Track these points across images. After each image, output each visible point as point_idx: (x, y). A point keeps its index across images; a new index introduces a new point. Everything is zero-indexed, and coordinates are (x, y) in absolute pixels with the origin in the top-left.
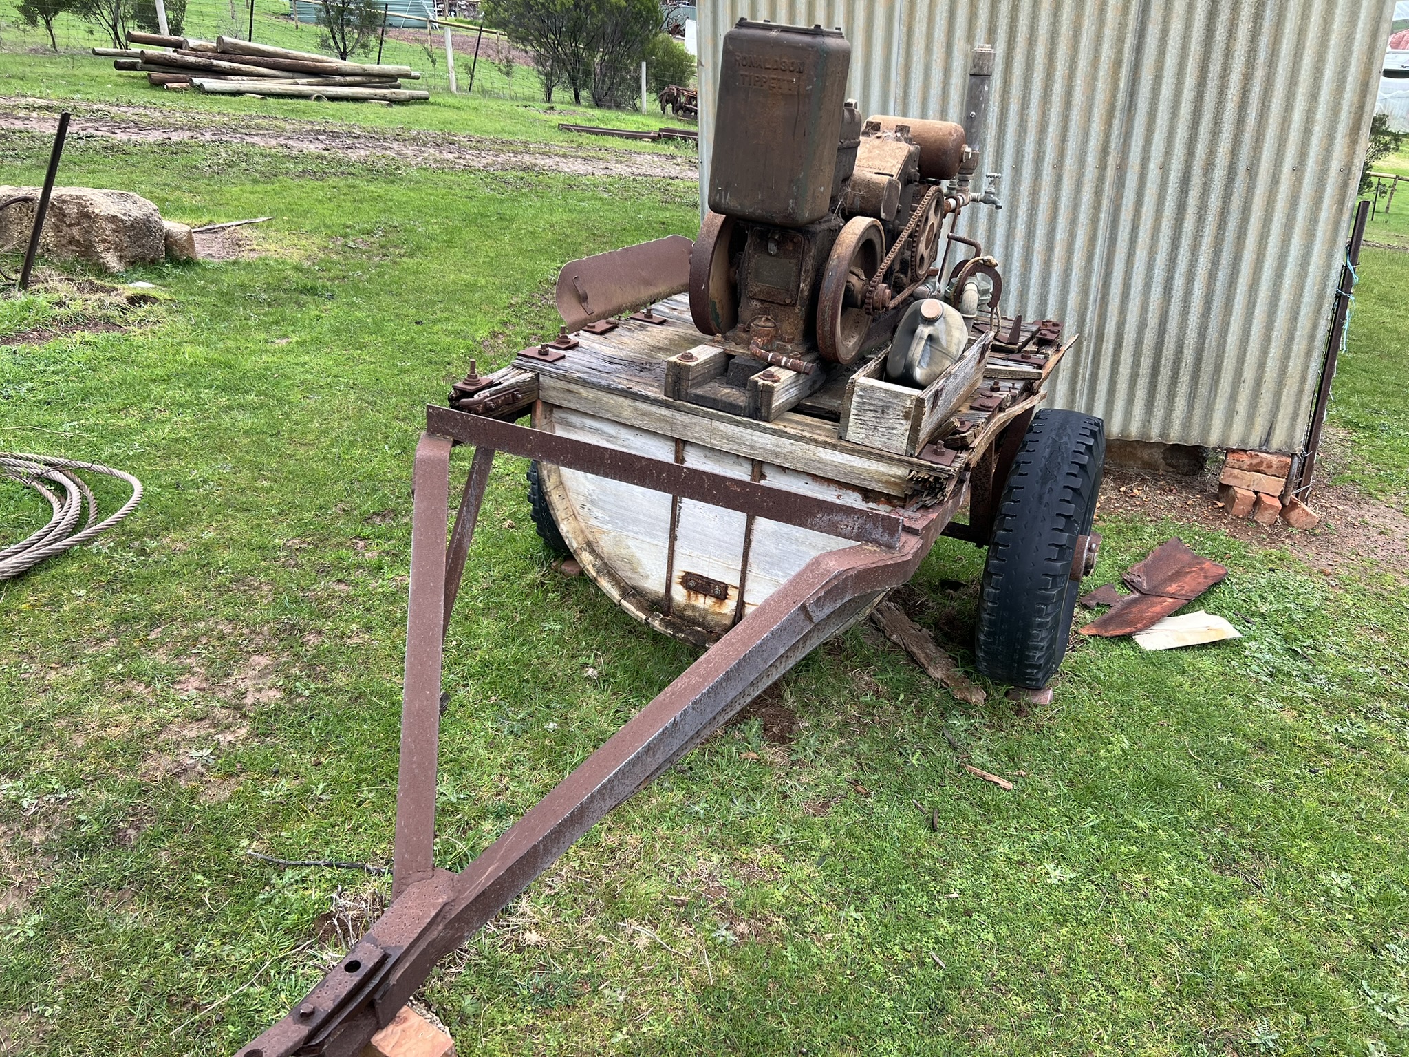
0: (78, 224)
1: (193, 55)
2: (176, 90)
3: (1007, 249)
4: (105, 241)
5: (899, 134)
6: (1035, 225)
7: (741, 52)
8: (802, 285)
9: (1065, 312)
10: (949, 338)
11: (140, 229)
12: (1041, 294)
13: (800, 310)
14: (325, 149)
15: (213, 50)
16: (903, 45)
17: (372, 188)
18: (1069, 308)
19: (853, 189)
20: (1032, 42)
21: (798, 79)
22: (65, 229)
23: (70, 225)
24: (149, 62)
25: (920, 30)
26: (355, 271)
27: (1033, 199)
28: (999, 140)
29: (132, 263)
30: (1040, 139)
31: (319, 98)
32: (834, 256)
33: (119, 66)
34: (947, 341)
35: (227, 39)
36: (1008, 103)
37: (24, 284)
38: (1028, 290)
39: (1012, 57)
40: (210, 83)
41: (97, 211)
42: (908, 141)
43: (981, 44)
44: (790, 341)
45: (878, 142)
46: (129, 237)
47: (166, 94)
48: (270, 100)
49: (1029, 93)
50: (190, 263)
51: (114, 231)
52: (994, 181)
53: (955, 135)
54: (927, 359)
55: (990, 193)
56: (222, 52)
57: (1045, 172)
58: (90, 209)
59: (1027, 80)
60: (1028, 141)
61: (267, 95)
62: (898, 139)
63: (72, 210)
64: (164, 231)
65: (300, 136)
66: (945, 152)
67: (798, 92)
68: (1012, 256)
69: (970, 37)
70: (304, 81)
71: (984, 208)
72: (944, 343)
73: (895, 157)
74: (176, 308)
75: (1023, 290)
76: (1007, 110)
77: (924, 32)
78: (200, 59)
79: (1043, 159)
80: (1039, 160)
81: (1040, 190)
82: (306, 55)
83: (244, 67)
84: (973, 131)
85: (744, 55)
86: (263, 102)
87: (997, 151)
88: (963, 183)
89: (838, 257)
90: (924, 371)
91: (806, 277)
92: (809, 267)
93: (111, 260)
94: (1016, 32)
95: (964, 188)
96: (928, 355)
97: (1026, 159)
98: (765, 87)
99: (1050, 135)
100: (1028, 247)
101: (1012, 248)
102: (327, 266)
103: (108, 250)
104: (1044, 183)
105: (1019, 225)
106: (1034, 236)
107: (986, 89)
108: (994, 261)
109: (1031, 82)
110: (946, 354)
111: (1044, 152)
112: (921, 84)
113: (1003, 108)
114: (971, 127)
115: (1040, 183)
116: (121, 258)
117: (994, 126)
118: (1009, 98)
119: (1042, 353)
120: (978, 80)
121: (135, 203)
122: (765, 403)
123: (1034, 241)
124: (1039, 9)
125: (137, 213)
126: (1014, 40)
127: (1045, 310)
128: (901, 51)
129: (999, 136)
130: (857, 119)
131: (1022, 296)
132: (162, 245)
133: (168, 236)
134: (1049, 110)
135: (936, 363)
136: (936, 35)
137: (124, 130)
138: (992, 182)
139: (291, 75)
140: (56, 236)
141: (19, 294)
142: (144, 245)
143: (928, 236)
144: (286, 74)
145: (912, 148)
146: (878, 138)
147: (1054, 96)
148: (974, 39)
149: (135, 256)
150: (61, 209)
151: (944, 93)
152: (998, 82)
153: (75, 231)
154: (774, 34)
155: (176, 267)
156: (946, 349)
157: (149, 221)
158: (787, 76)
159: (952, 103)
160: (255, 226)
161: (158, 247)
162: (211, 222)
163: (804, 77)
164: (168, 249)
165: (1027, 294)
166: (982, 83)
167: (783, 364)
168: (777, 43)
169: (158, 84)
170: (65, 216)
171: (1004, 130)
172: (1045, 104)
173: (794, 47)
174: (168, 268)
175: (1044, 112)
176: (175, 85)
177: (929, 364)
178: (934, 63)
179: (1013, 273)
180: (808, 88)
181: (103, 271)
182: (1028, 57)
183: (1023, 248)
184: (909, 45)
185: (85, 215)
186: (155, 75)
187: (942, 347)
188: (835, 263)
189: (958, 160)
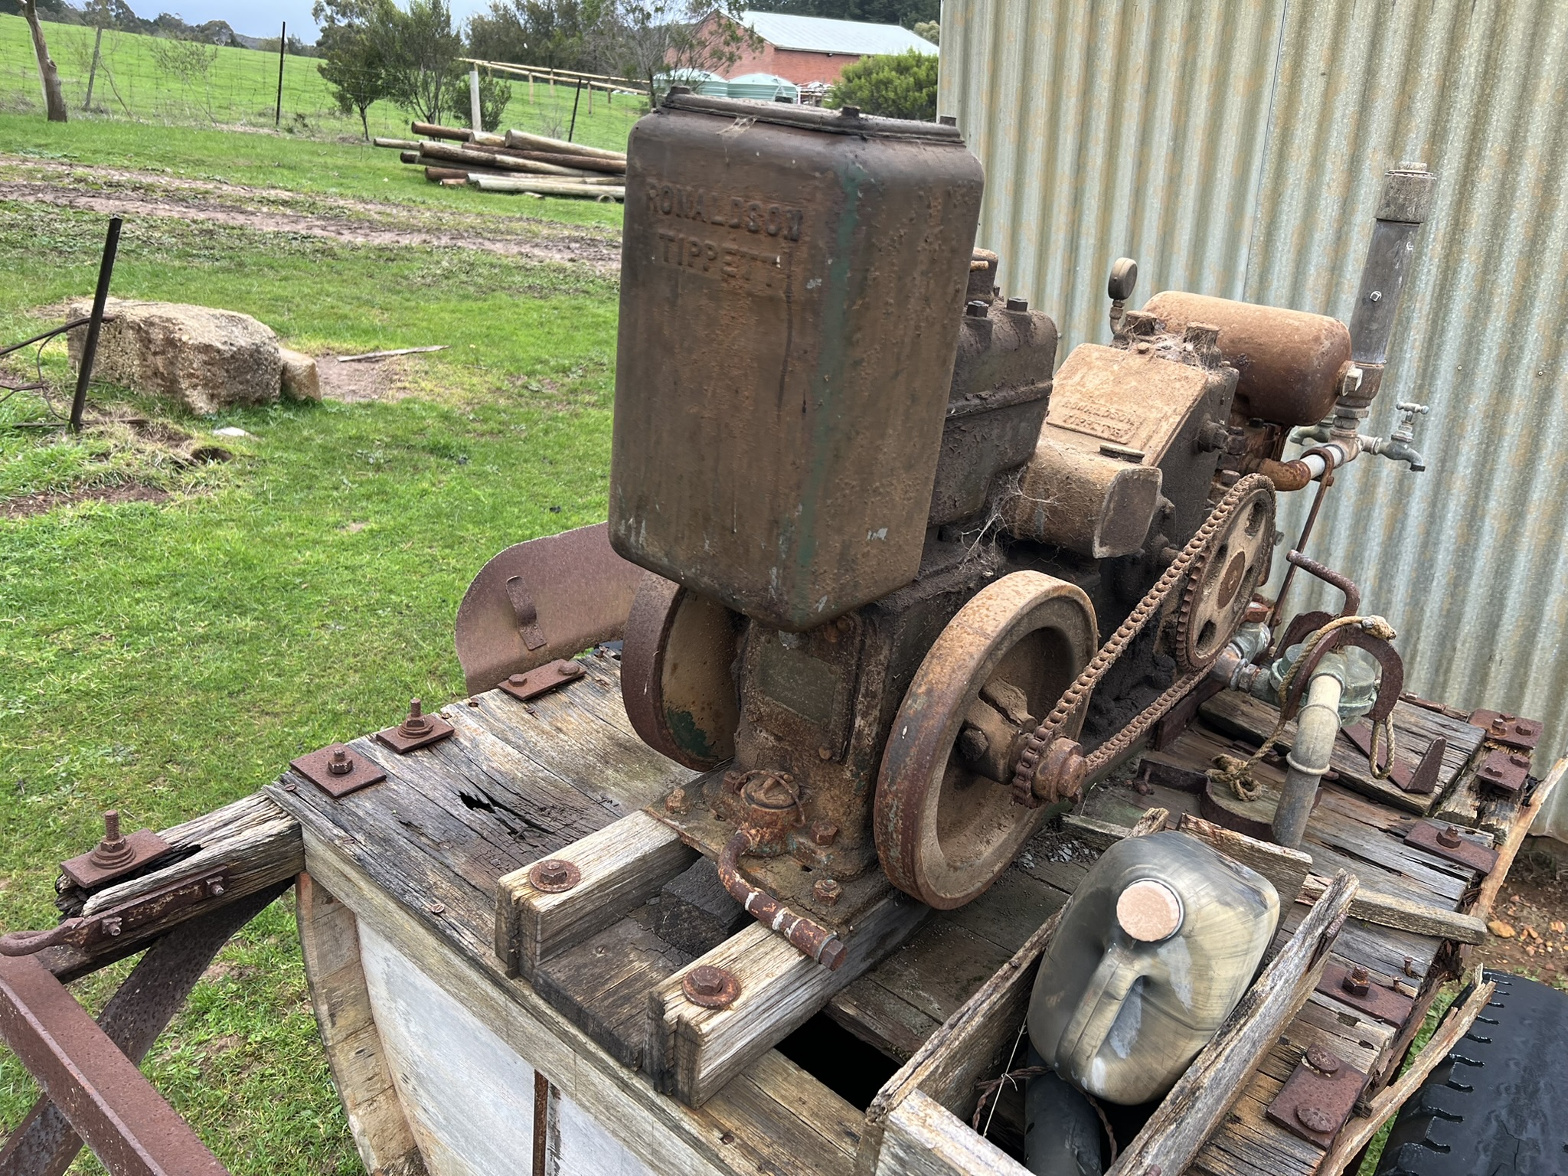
0: (163, 353)
1: (478, 150)
2: (451, 187)
3: (1433, 504)
4: (191, 376)
5: (1190, 347)
6: (1492, 470)
7: (659, 176)
8: (859, 722)
9: (1538, 623)
10: (1202, 986)
11: (245, 361)
12: (1493, 588)
13: (856, 775)
14: (572, 260)
15: (502, 145)
16: (1272, 157)
17: (601, 311)
18: (1546, 618)
19: (1033, 491)
20: (1512, 158)
21: (789, 258)
22: (150, 358)
23: (155, 354)
24: (428, 155)
25: (1304, 133)
26: (518, 424)
27: (1493, 426)
28: (1435, 322)
29: (230, 403)
30: (1515, 325)
31: (606, 199)
32: (919, 688)
33: (406, 159)
34: (1195, 993)
35: (516, 132)
36: (1458, 261)
37: (75, 424)
38: (1469, 578)
39: (1473, 184)
40: (486, 179)
41: (185, 338)
42: (1211, 362)
43: (1414, 163)
44: (829, 841)
45: (1139, 360)
46: (227, 371)
47: (442, 191)
48: (550, 200)
49: (1501, 246)
50: (310, 404)
51: (205, 363)
52: (1413, 418)
53: (1327, 344)
54: (1131, 1034)
55: (1403, 440)
56: (510, 147)
57: (1519, 382)
58: (177, 336)
59: (1498, 223)
60: (1490, 328)
61: (545, 194)
62: (1186, 358)
63: (158, 335)
64: (281, 363)
65: (551, 243)
66: (1303, 377)
67: (788, 292)
68: (1443, 518)
69: (1395, 147)
70: (594, 180)
71: (1389, 468)
72: (1184, 996)
73: (1170, 399)
74: (254, 467)
75: (1458, 577)
76: (1455, 272)
77: (1311, 138)
78: (482, 154)
79: (1519, 358)
80: (1508, 361)
81: (1506, 412)
82: (601, 151)
83: (530, 163)
84: (1375, 326)
85: (666, 183)
86: (539, 202)
87: (1431, 339)
88: (1345, 423)
89: (929, 692)
90: (1117, 1067)
91: (870, 707)
92: (877, 687)
93: (199, 400)
94: (1485, 140)
95: (1345, 432)
96: (1133, 1023)
97: (1484, 358)
98: (713, 274)
99: (1536, 319)
100: (1475, 507)
101: (1444, 506)
102: (486, 413)
103: (194, 387)
104: (1516, 402)
105: (1461, 469)
106: (1488, 489)
107: (1409, 247)
108: (1387, 629)
109: (1505, 227)
110: (1189, 1026)
111: (1521, 348)
112: (1298, 222)
113: (1448, 268)
114: (1371, 319)
115: (1509, 401)
116: (212, 397)
117: (1428, 298)
118: (1461, 252)
119: (1488, 828)
120: (1391, 231)
121: (246, 328)
122: (682, 1062)
123: (1487, 497)
124: (1531, 103)
125: (243, 341)
126: (1479, 155)
127: (1500, 617)
128: (1267, 167)
129: (1436, 314)
130: (1039, 338)
131: (1456, 586)
132: (275, 382)
133: (285, 370)
134: (1537, 276)
135: (1157, 1049)
136: (1333, 142)
137: (353, 230)
138: (1408, 419)
139: (580, 172)
140: (141, 365)
141: (65, 439)
142: (248, 381)
143: (1226, 582)
144: (575, 172)
145: (1215, 377)
146: (1142, 352)
147: (1548, 254)
148: (1403, 150)
149: (234, 395)
150: (147, 332)
151: (1339, 238)
152: (1442, 224)
153: (159, 361)
154: (735, 130)
155: (288, 409)
156: (1191, 1013)
157: (259, 352)
158: (762, 249)
159: (1352, 256)
160: (426, 356)
161: (268, 384)
162: (377, 349)
163: (803, 253)
164: (285, 386)
165: (1466, 584)
166: (1402, 237)
167: (776, 924)
168: (739, 156)
169: (434, 180)
170: (150, 341)
171: (1446, 306)
172: (1530, 265)
173: (777, 167)
174: (277, 412)
175: (1527, 280)
176: (451, 181)
177: (1135, 1049)
178: (1325, 187)
179: (1442, 547)
180: (812, 284)
181: (188, 412)
182: (1503, 184)
183: (1465, 507)
184: (1282, 157)
185: (170, 342)
186: (432, 170)
187: (1179, 1006)
188: (918, 706)
189: (1329, 391)
